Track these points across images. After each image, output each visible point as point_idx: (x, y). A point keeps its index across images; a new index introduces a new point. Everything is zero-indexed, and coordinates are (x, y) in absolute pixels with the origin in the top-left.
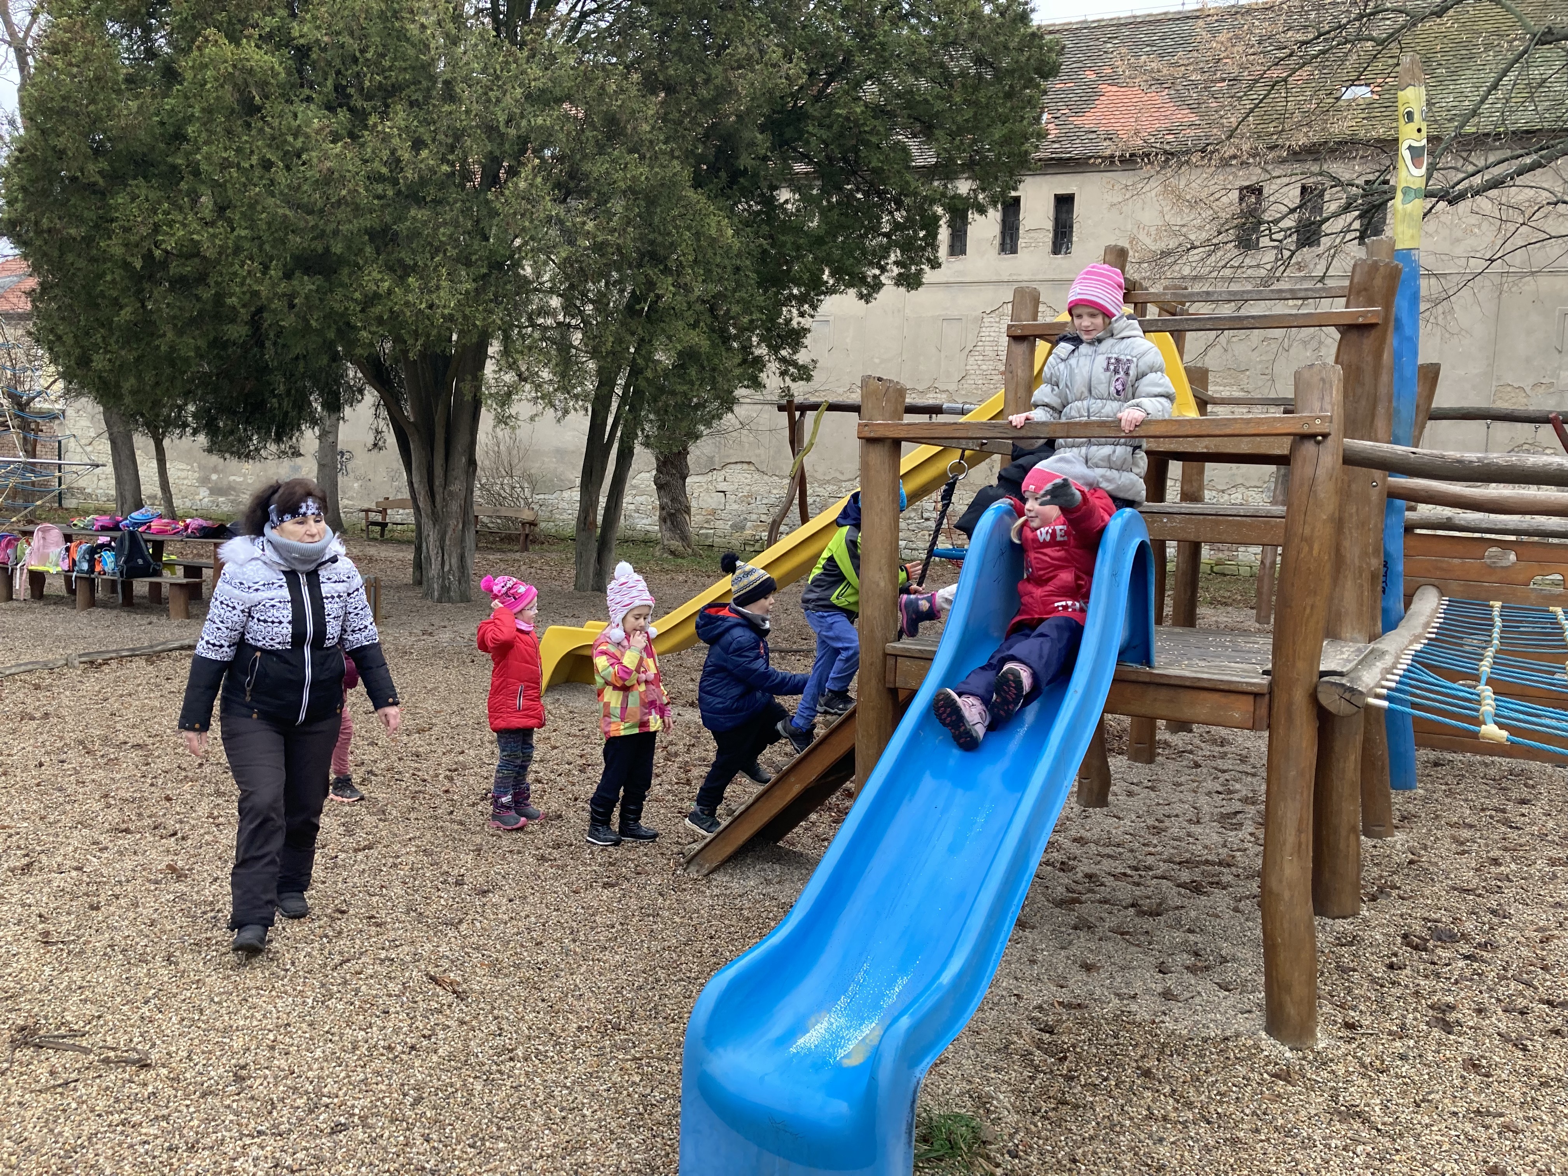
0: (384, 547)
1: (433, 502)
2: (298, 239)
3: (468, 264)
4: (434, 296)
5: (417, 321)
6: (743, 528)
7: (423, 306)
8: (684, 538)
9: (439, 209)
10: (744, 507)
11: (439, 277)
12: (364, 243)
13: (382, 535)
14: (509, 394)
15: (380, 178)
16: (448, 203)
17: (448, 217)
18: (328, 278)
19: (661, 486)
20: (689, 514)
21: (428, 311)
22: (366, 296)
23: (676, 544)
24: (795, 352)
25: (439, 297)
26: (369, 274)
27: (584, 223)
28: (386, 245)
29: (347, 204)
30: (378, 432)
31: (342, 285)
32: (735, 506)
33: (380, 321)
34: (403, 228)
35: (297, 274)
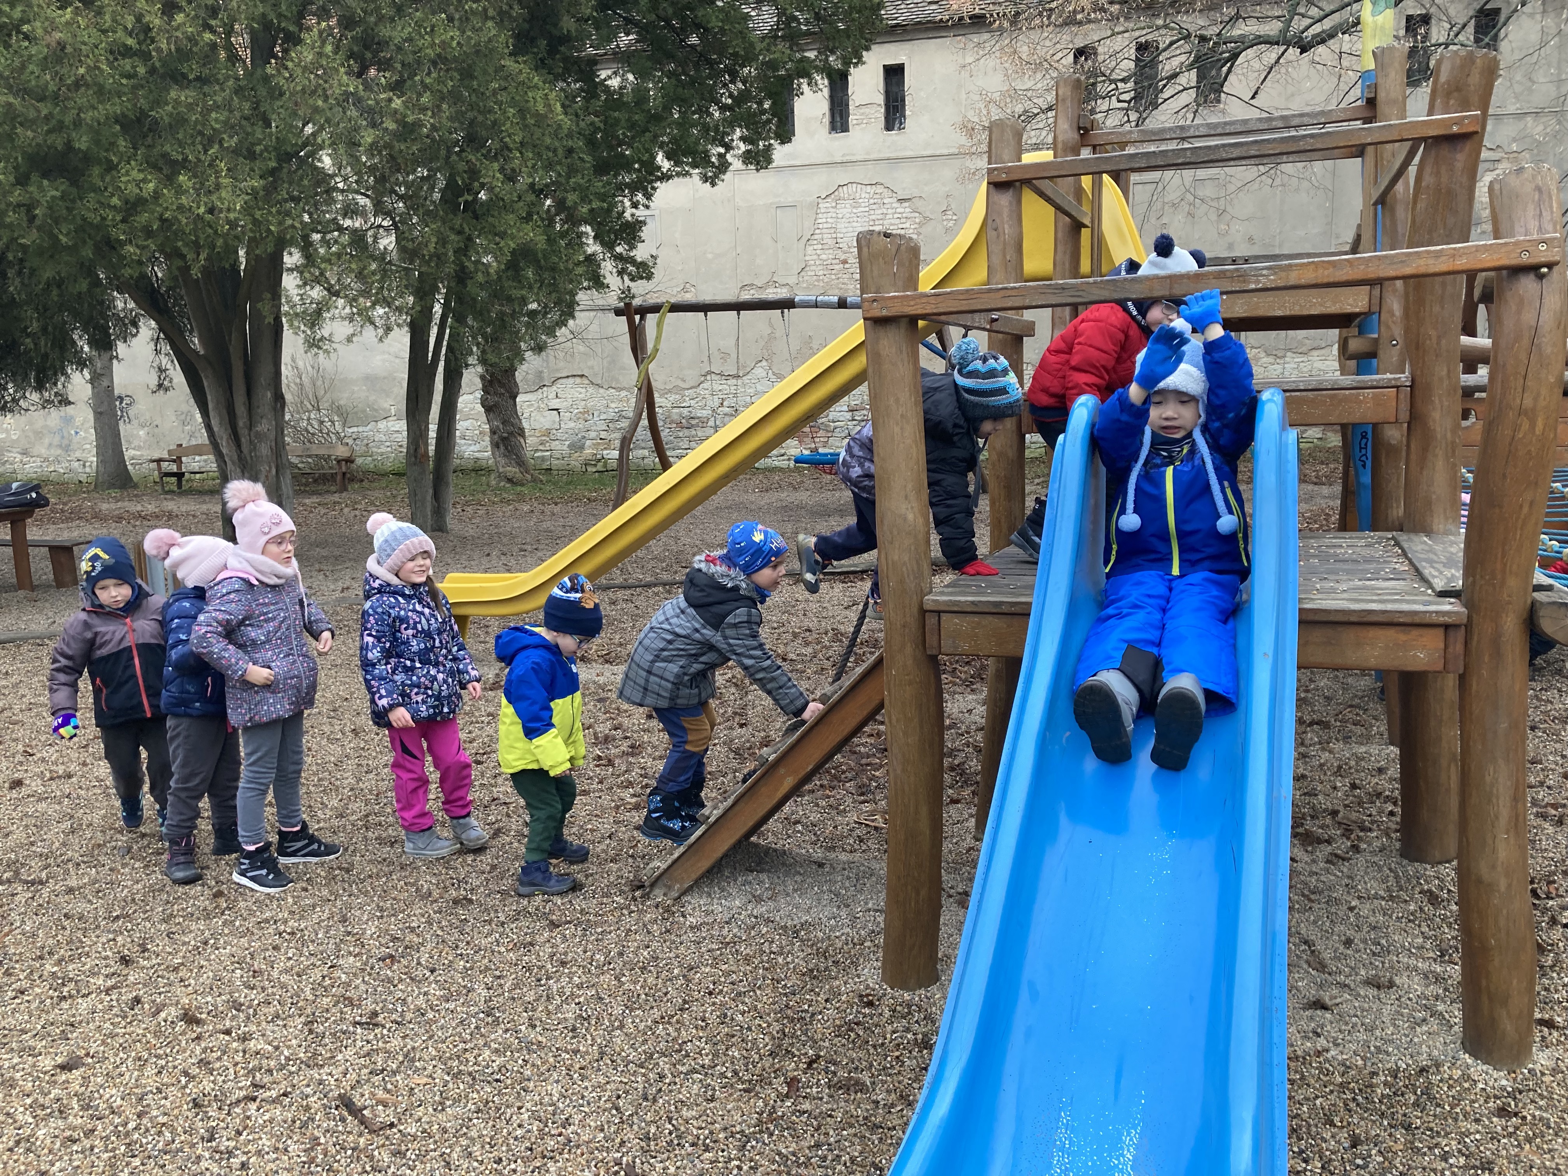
0: (183, 500)
1: (238, 445)
2: (29, 133)
3: (251, 156)
4: (214, 198)
5: (195, 230)
6: (582, 448)
7: (202, 210)
8: (521, 463)
9: (206, 89)
10: (581, 425)
11: (218, 173)
12: (115, 135)
13: (180, 485)
14: (318, 313)
15: (127, 52)
16: (217, 81)
17: (218, 99)
18: (74, 183)
19: (489, 409)
20: (524, 437)
21: (208, 217)
22: (127, 202)
23: (512, 470)
24: (632, 247)
25: (220, 199)
26: (127, 174)
27: (390, 100)
28: (145, 137)
29: (87, 86)
30: (161, 370)
31: (95, 189)
32: (572, 425)
33: (149, 233)
34: (163, 113)
35: (35, 177)
